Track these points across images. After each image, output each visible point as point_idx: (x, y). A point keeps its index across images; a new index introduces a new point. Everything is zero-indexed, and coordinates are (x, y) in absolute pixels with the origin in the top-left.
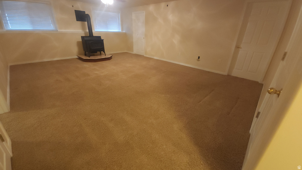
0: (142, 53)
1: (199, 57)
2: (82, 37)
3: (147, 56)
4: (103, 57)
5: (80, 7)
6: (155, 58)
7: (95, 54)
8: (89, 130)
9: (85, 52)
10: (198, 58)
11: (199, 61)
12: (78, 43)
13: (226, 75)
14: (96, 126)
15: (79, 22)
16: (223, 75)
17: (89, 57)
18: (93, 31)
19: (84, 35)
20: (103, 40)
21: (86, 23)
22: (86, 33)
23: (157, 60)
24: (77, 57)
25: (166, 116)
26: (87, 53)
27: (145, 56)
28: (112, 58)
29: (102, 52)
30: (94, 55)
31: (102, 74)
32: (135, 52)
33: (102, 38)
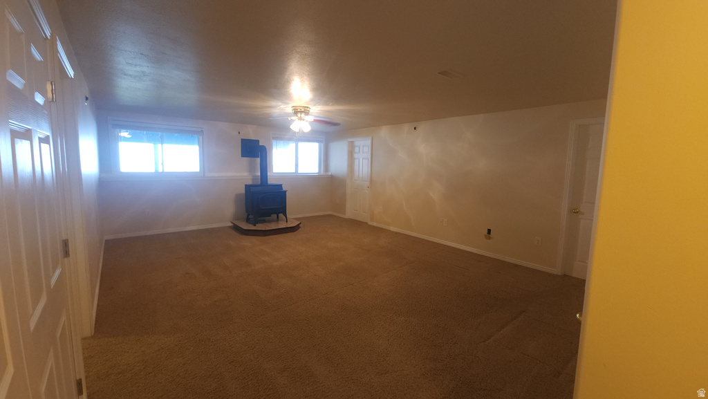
0: (364, 217)
1: (489, 231)
2: (247, 186)
3: (375, 224)
4: (282, 225)
5: (251, 133)
6: (393, 229)
7: (266, 218)
8: (236, 388)
9: (248, 215)
10: (487, 232)
11: (490, 238)
12: (238, 196)
13: (560, 274)
14: (251, 380)
15: (246, 159)
16: (550, 275)
17: (255, 225)
18: (268, 174)
19: (250, 183)
20: (285, 192)
21: (258, 160)
22: (254, 178)
23: (396, 233)
24: (231, 224)
25: (403, 370)
26: (251, 216)
27: (370, 223)
28: (299, 227)
29: (281, 215)
30: (264, 221)
31: (275, 264)
32: (349, 214)
33: (284, 189)
